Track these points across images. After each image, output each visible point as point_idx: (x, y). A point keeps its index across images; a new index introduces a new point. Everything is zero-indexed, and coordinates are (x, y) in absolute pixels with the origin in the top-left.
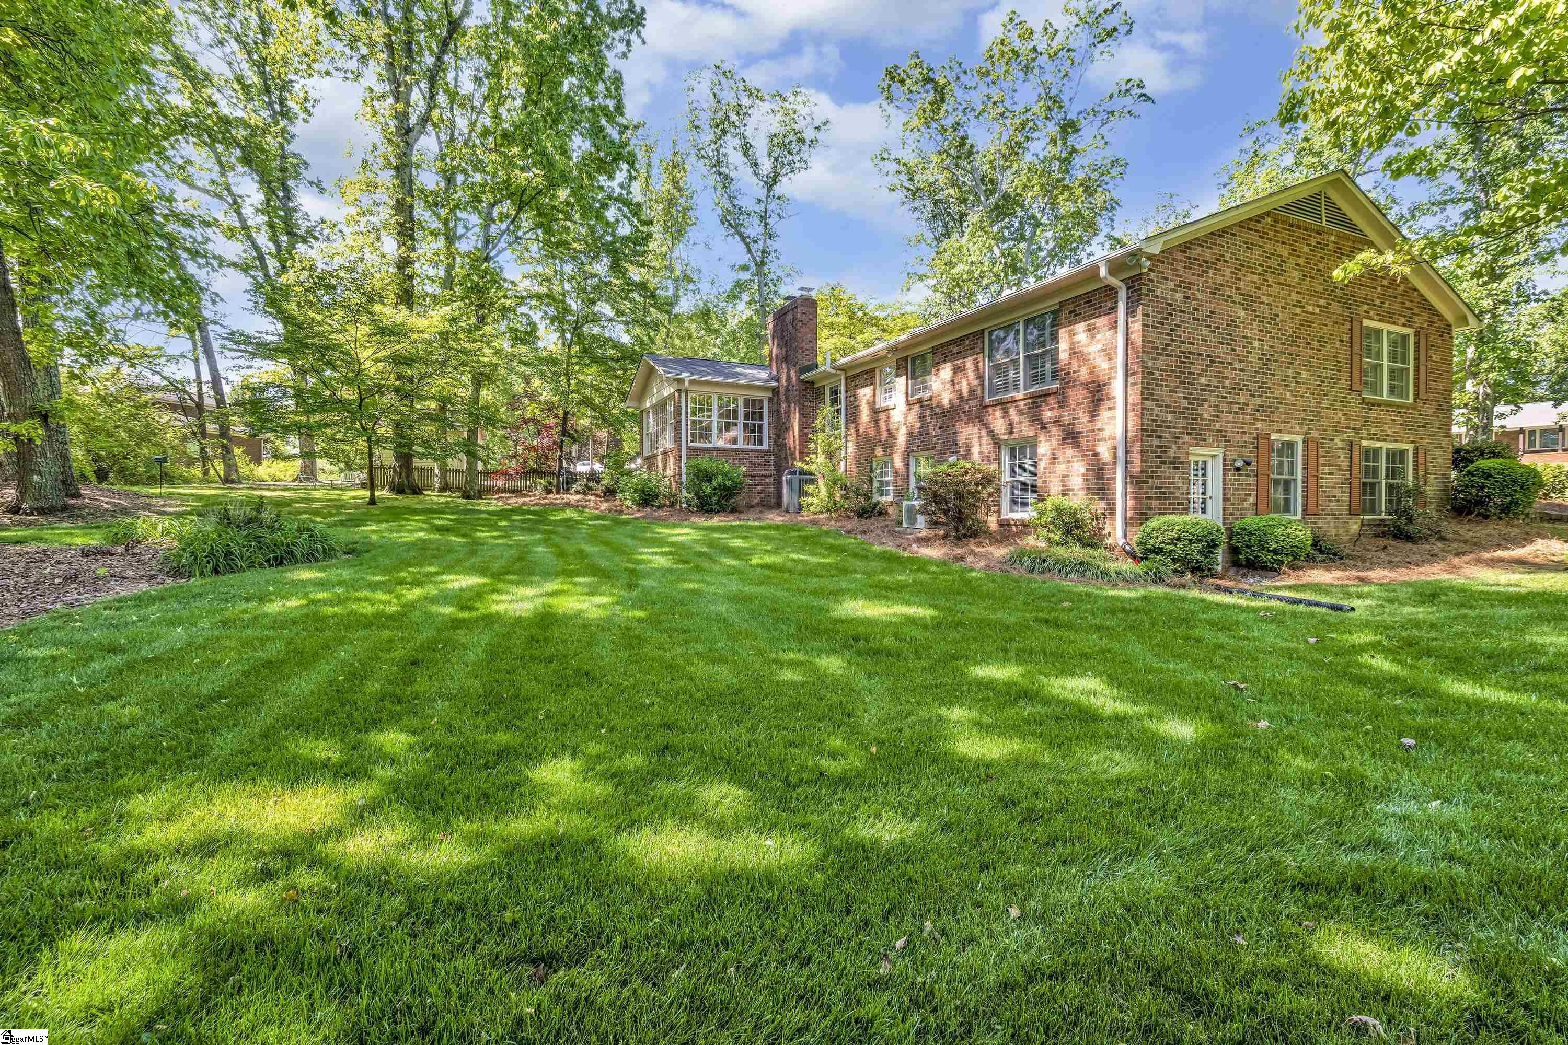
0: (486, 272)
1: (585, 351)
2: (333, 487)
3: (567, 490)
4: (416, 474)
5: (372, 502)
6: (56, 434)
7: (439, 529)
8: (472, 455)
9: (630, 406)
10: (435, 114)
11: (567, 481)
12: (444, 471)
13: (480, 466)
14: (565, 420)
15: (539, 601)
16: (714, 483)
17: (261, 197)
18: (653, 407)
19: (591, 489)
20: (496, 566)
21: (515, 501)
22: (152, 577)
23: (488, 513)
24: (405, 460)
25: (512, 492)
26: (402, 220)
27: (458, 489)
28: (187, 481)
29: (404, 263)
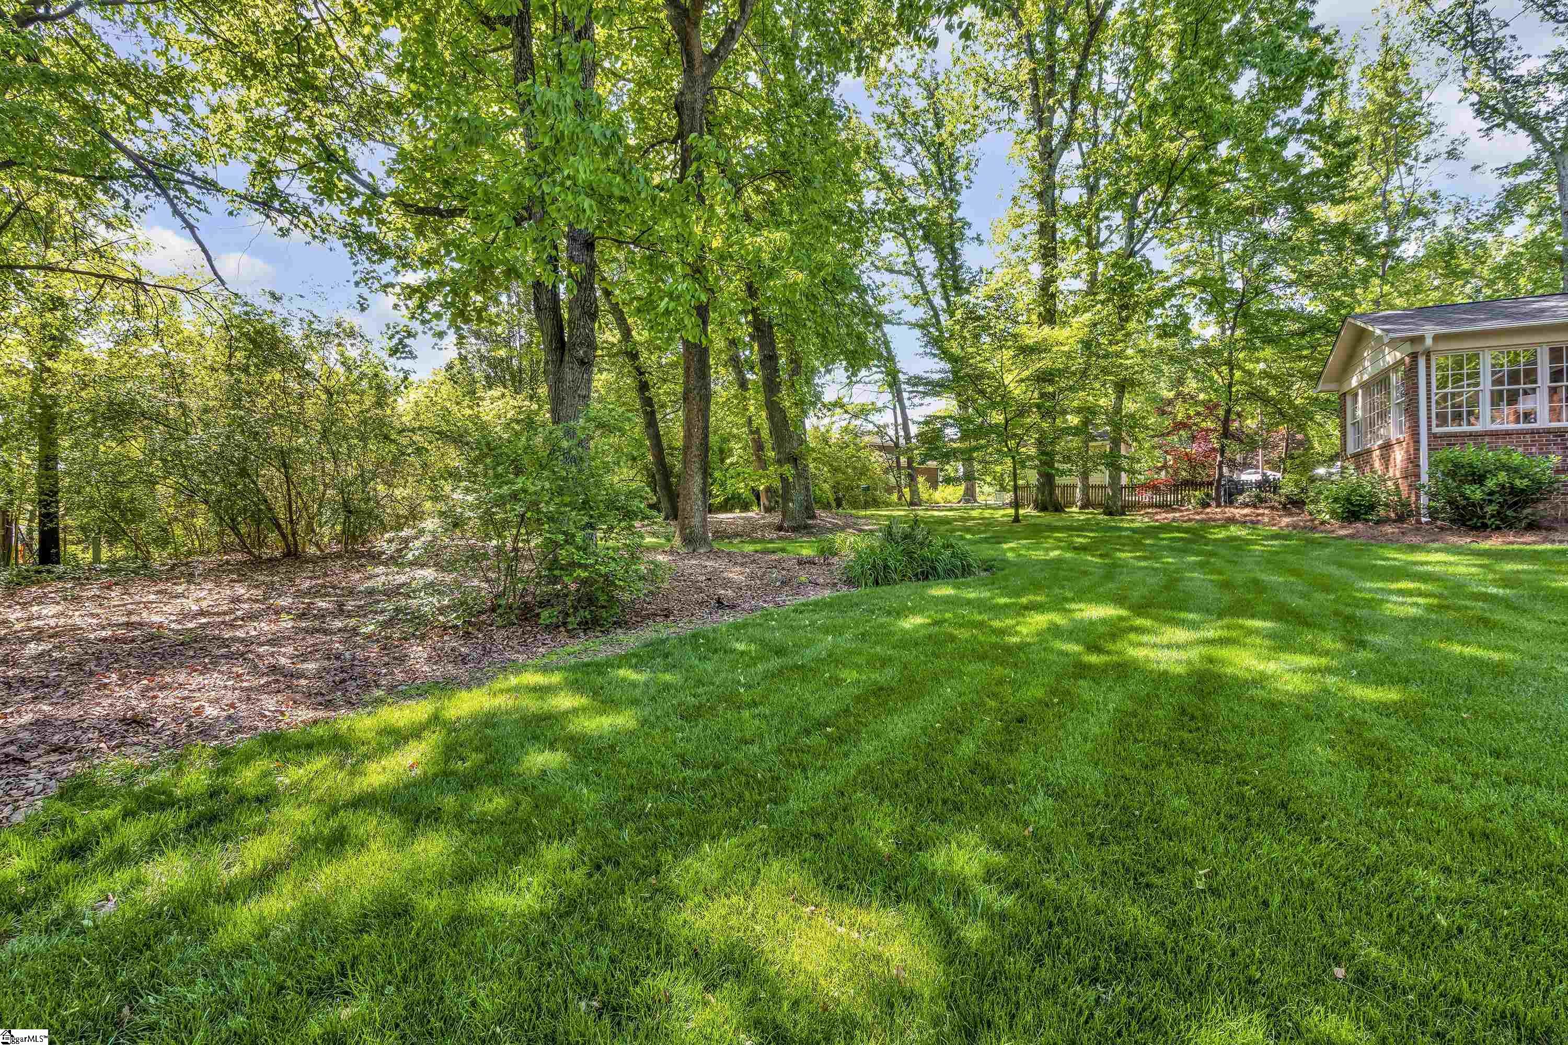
0: (1131, 267)
1: (1255, 330)
2: (987, 507)
3: (1230, 503)
4: (1058, 492)
5: (1016, 519)
6: (802, 473)
7: (1075, 548)
8: (1115, 467)
9: (1322, 392)
10: (1078, 123)
11: (1231, 492)
12: (1086, 487)
13: (1124, 479)
14: (1226, 422)
15: (1194, 654)
16: (1491, 483)
17: (937, 264)
18: (1364, 385)
19: (1261, 500)
20: (1136, 595)
21: (1164, 517)
22: (835, 585)
23: (1134, 530)
24: (1047, 480)
25: (1159, 507)
26: (1044, 243)
27: (1100, 505)
28: (887, 505)
29: (1047, 283)
